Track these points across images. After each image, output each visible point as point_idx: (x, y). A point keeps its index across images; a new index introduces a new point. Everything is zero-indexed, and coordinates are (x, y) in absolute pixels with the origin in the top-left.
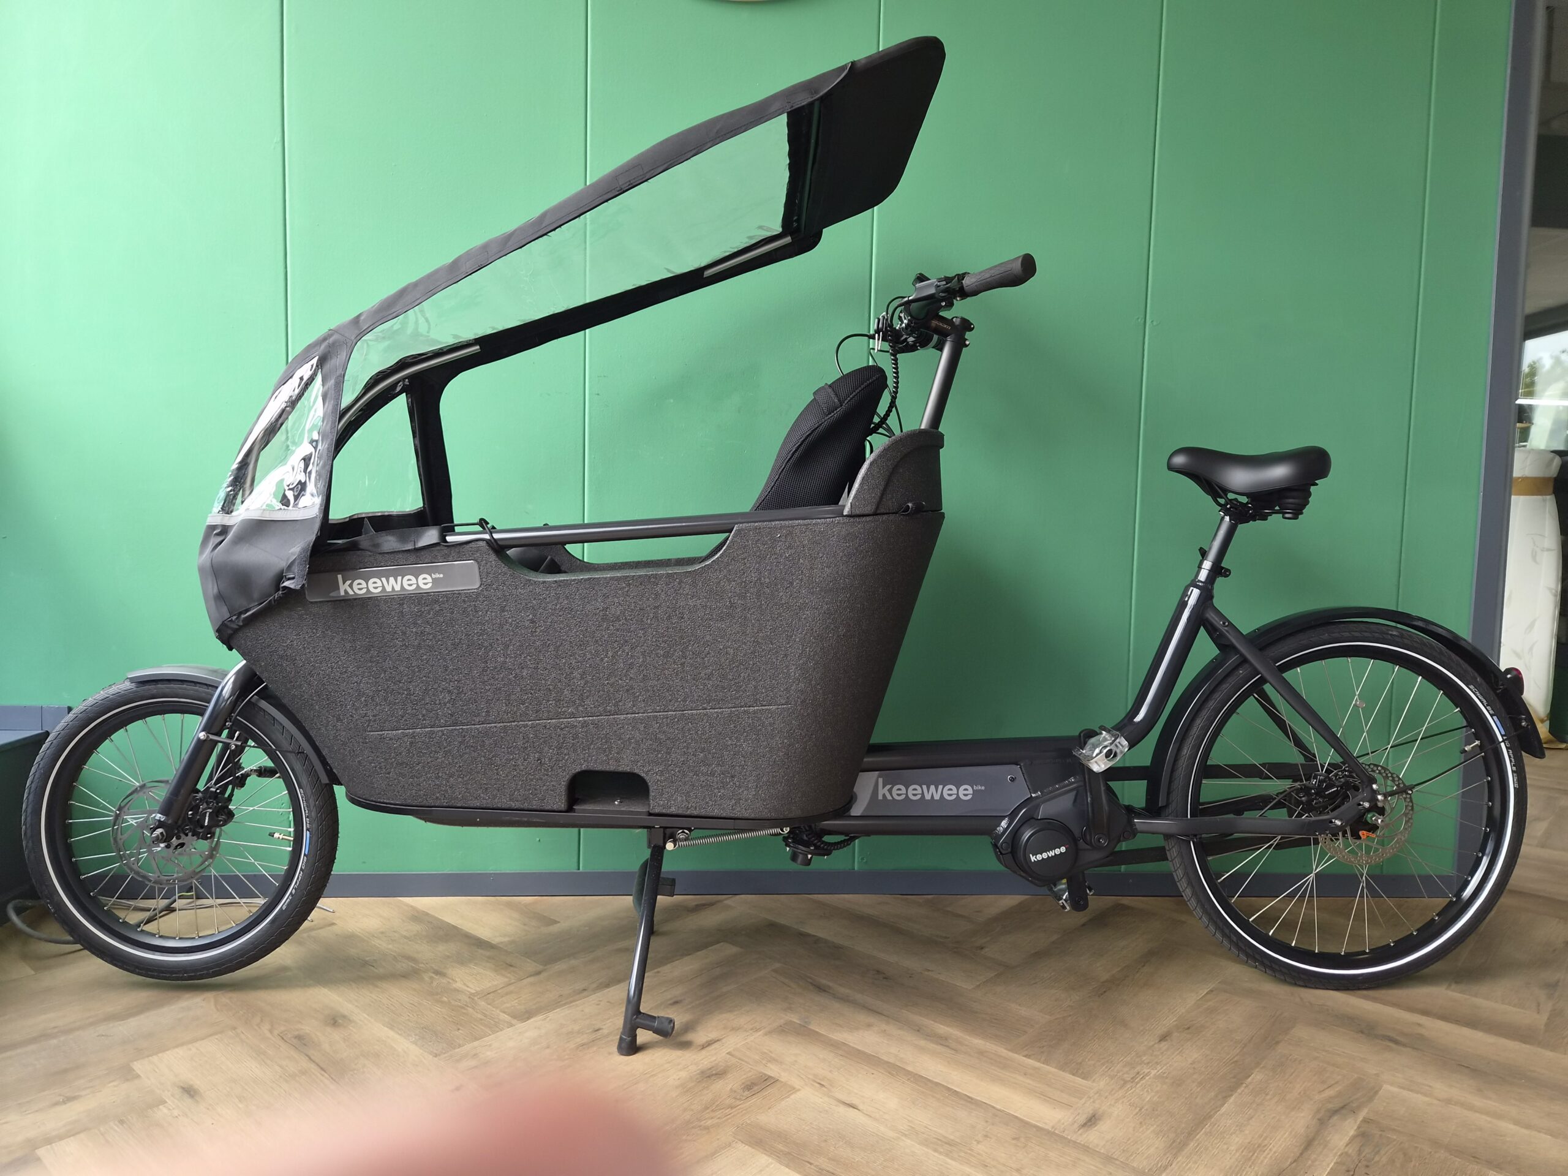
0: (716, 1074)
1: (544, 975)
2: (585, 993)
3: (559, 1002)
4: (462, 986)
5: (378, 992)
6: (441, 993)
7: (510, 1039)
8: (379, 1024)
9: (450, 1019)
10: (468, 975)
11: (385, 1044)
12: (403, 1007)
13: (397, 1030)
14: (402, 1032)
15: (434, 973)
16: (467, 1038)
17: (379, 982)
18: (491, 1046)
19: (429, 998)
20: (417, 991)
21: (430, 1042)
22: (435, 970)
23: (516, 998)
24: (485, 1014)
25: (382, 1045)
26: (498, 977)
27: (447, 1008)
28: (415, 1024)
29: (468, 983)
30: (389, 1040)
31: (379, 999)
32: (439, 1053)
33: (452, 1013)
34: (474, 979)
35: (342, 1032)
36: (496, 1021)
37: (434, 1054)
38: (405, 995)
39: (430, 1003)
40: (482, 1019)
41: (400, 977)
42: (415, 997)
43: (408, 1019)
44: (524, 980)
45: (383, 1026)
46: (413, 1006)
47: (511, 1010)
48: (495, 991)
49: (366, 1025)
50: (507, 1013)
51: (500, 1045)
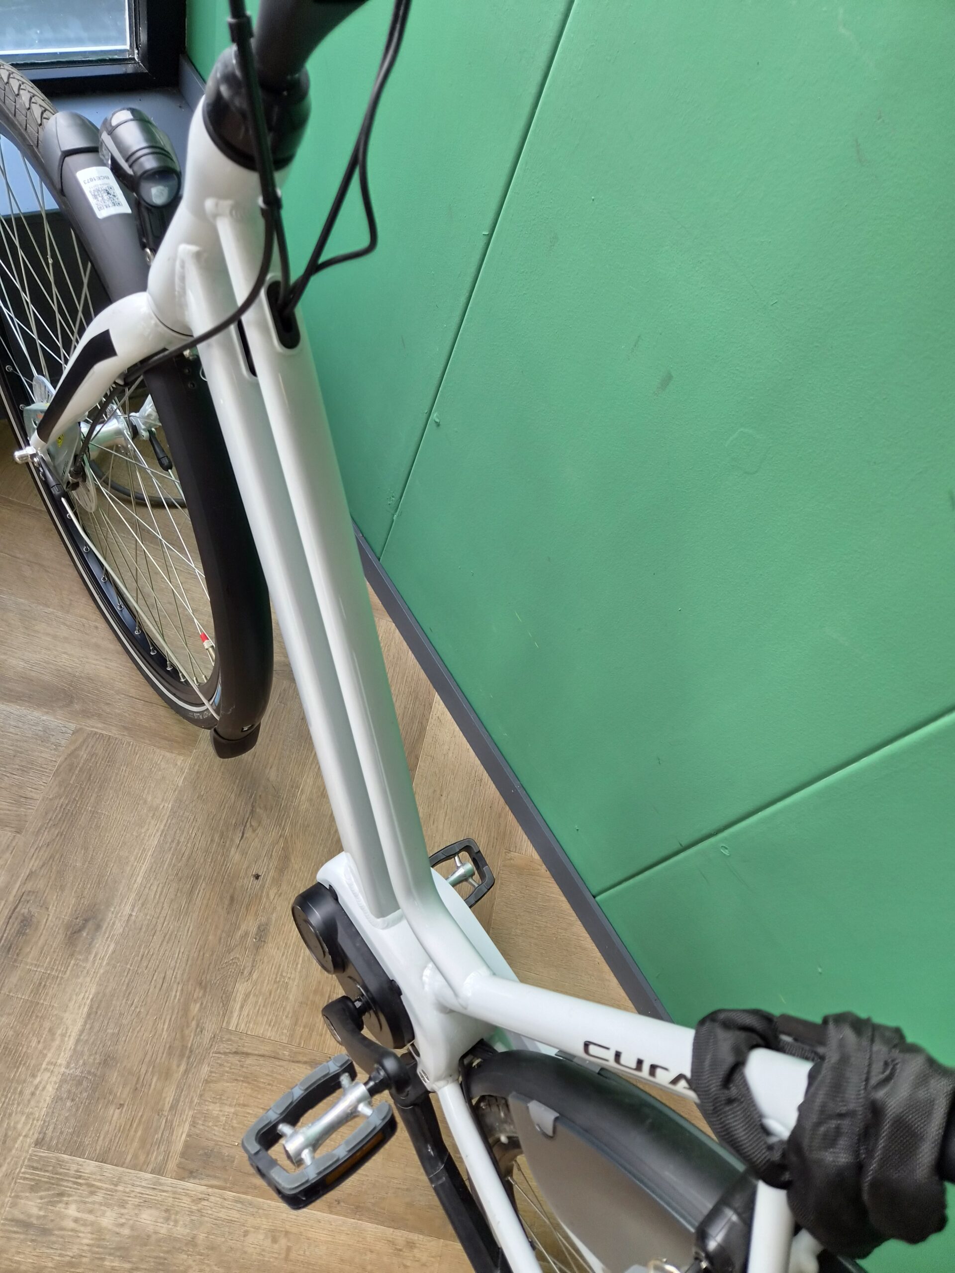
4: (240, 998)
5: (178, 908)
6: (208, 990)
7: (122, 1204)
8: (93, 991)
9: (143, 1071)
10: (274, 977)
11: (45, 1048)
12: (150, 978)
13: (88, 1026)
14: (86, 1038)
15: (259, 928)
16: (100, 1142)
17: (204, 884)
18: (92, 1193)
19: (190, 987)
20: (202, 953)
21: (73, 1100)
22: (269, 919)
23: (239, 1105)
24: (178, 1101)
25: (40, 1046)
26: (288, 1022)
27: (174, 1034)
28: (113, 1034)
29: (252, 999)
30: (57, 1042)
31: (160, 926)
32: (47, 1139)
33: (163, 1054)
34: (268, 994)
35: (57, 962)
36: (166, 1134)
37: (41, 1136)
38: (182, 950)
39: (176, 1000)
40: (162, 1110)
41: (228, 898)
42: (184, 965)
43: (121, 1014)
44: (297, 1064)
45: (92, 1000)
46: (159, 986)
47: (202, 1127)
48: (247, 1054)
49: (85, 977)
50: (192, 1129)
51: (101, 1204)
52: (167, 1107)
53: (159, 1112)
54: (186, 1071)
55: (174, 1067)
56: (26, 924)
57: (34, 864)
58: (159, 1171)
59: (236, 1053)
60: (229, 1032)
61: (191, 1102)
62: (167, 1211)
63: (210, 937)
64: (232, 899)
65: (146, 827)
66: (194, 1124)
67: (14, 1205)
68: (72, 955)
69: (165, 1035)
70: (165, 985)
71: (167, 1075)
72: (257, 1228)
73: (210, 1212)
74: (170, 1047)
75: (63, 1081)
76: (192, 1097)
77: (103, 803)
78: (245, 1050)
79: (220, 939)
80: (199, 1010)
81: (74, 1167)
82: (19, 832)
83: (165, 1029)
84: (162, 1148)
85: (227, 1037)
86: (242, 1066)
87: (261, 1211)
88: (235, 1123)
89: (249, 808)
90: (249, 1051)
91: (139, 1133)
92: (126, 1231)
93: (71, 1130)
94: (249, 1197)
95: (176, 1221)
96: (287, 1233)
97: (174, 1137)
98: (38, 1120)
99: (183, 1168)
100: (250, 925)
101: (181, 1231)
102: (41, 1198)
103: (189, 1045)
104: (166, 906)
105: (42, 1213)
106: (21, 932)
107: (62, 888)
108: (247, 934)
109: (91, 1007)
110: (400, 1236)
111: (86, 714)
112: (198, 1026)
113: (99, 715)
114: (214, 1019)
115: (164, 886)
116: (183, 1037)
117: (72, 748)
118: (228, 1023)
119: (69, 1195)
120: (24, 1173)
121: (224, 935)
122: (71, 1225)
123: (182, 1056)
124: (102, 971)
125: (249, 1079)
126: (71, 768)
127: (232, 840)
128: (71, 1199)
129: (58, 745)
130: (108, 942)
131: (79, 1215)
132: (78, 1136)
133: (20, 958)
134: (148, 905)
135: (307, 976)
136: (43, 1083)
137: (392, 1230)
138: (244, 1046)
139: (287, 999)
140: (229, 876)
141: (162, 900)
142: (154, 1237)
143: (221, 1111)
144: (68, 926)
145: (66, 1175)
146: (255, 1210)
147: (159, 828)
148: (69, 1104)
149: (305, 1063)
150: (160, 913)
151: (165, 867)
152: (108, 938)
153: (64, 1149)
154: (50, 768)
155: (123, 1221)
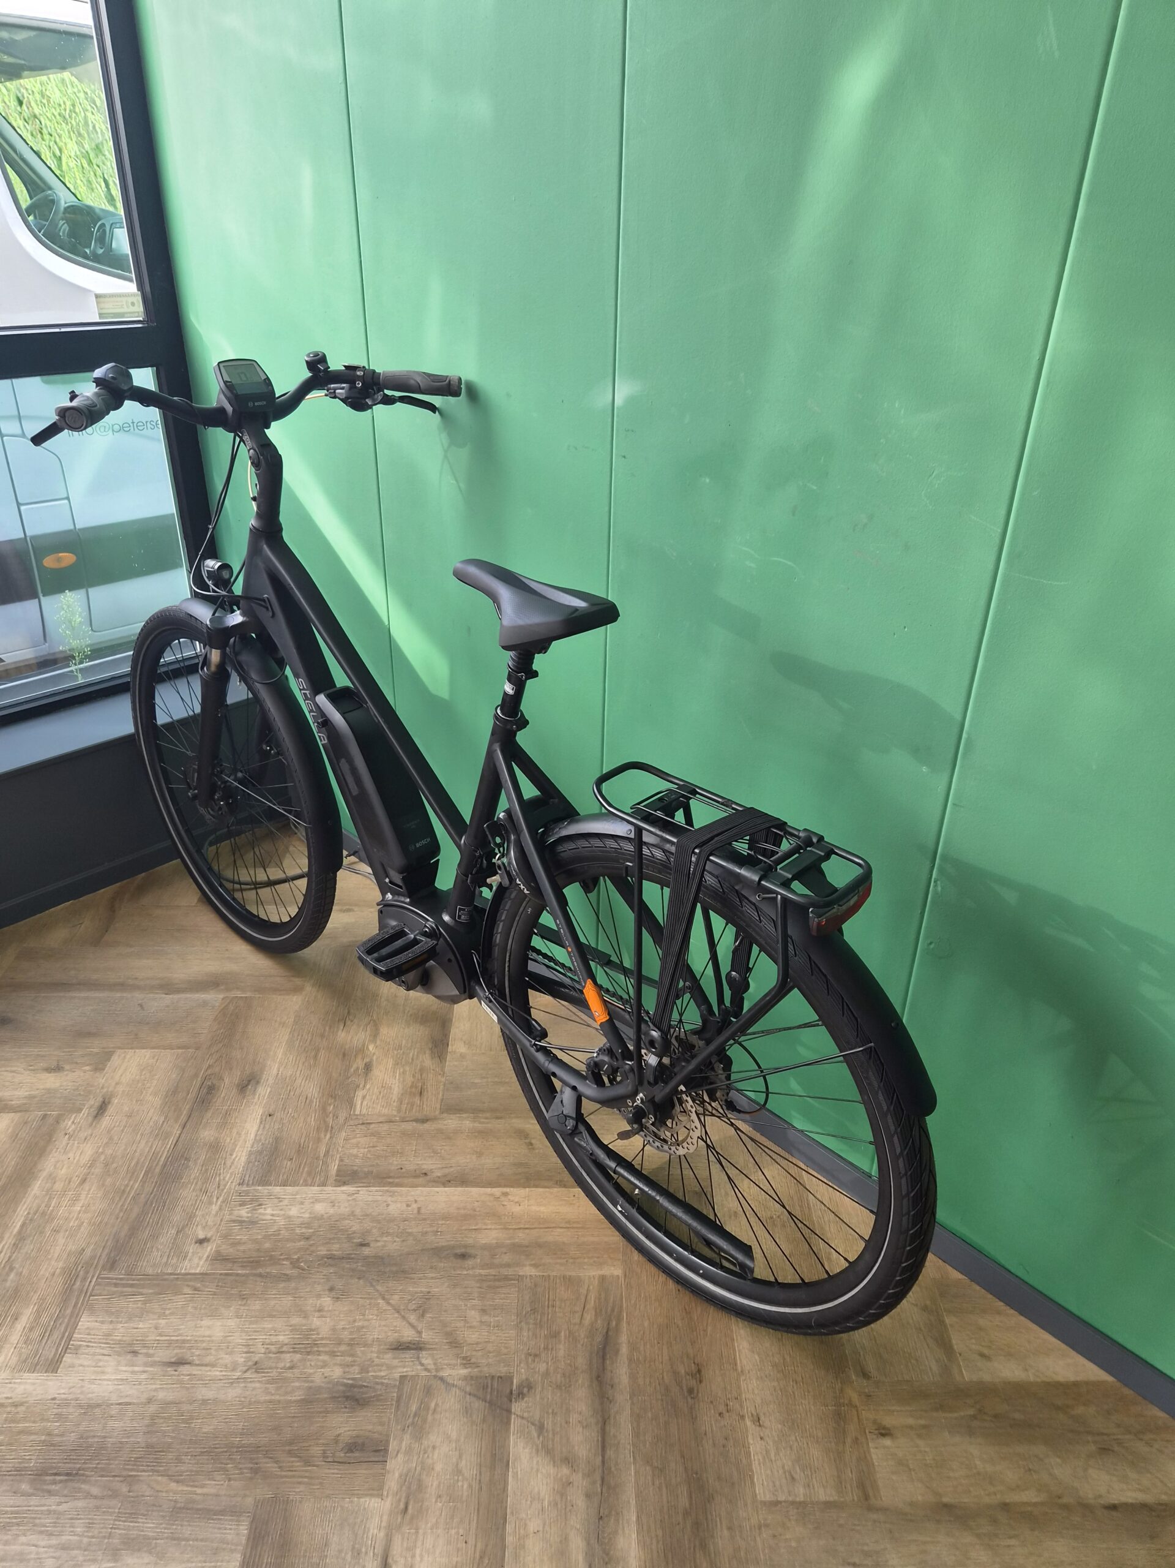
0: (357, 1400)
1: (426, 1126)
2: (421, 1180)
3: (390, 1177)
4: (360, 1098)
5: (308, 1065)
6: (338, 1098)
7: (302, 1203)
8: (261, 1111)
9: (302, 1141)
10: (381, 1085)
11: (235, 1141)
12: (297, 1099)
13: (262, 1128)
14: (261, 1133)
16: (281, 1178)
17: (323, 1052)
18: (281, 1201)
19: (325, 1099)
20: (329, 1082)
24: (329, 1152)
27: (319, 1122)
29: (368, 1097)
30: (243, 1138)
31: (298, 1075)
32: (245, 1182)
33: (314, 1132)
34: (379, 1093)
35: (235, 1102)
36: (324, 1168)
37: (241, 1181)
38: (316, 1083)
39: (317, 1107)
42: (318, 1090)
43: (282, 1119)
44: (406, 1123)
45: (261, 1115)
46: (304, 1102)
47: (347, 1161)
48: (371, 1123)
49: (254, 1106)
51: (287, 1205)
52: (322, 1155)
53: (318, 1158)
54: (331, 1137)
55: (323, 1136)
56: (212, 1089)
57: (210, 1062)
58: (324, 1184)
59: (363, 1124)
60: (357, 1115)
61: (338, 1150)
62: (332, 1202)
63: (334, 1074)
64: (344, 1055)
65: (279, 1032)
66: (341, 1160)
67: (230, 1215)
68: (244, 1098)
69: (313, 1123)
70: (308, 1101)
71: (319, 1140)
73: (361, 1199)
74: (317, 1128)
75: (250, 1153)
77: (249, 1026)
78: (369, 1121)
79: (340, 1074)
80: (334, 1108)
81: (266, 1191)
82: (197, 1049)
83: (313, 1121)
84: (323, 1174)
85: (355, 1117)
86: (368, 1129)
88: (369, 1156)
89: (346, 1011)
91: (306, 1169)
92: (307, 1215)
93: (261, 1175)
95: (339, 1207)
97: (330, 1167)
98: (238, 1174)
99: (339, 1182)
100: (359, 1063)
101: (343, 1210)
102: (248, 1208)
103: (330, 1125)
104: (300, 1065)
105: (250, 1215)
106: (208, 1093)
107: (231, 1069)
108: (358, 1068)
109: (261, 1119)
110: (497, 1191)
111: (228, 990)
112: (334, 1116)
113: (237, 988)
114: (344, 1111)
116: (325, 1122)
117: (223, 1006)
118: (354, 1111)
121: (342, 1071)
122: (270, 1217)
123: (326, 1131)
124: (264, 1101)
125: (372, 1135)
126: (224, 1015)
127: (338, 1028)
128: (267, 1206)
129: (213, 1007)
130: (266, 1088)
131: (272, 1212)
132: (266, 1177)
133: (211, 1104)
134: (289, 1067)
135: (404, 1081)
136: (238, 1157)
137: (491, 1189)
138: (367, 1120)
139: (392, 1094)
140: (339, 1045)
141: (297, 1063)
142: (325, 1216)
143: (358, 1152)
144: (238, 1085)
145: (262, 1196)
147: (288, 1031)
148: (256, 1163)
149: (411, 1121)
150: (297, 1069)
151: (296, 1048)
152: (265, 1086)
153: (257, 1184)
154: (211, 1017)
155: (304, 1211)
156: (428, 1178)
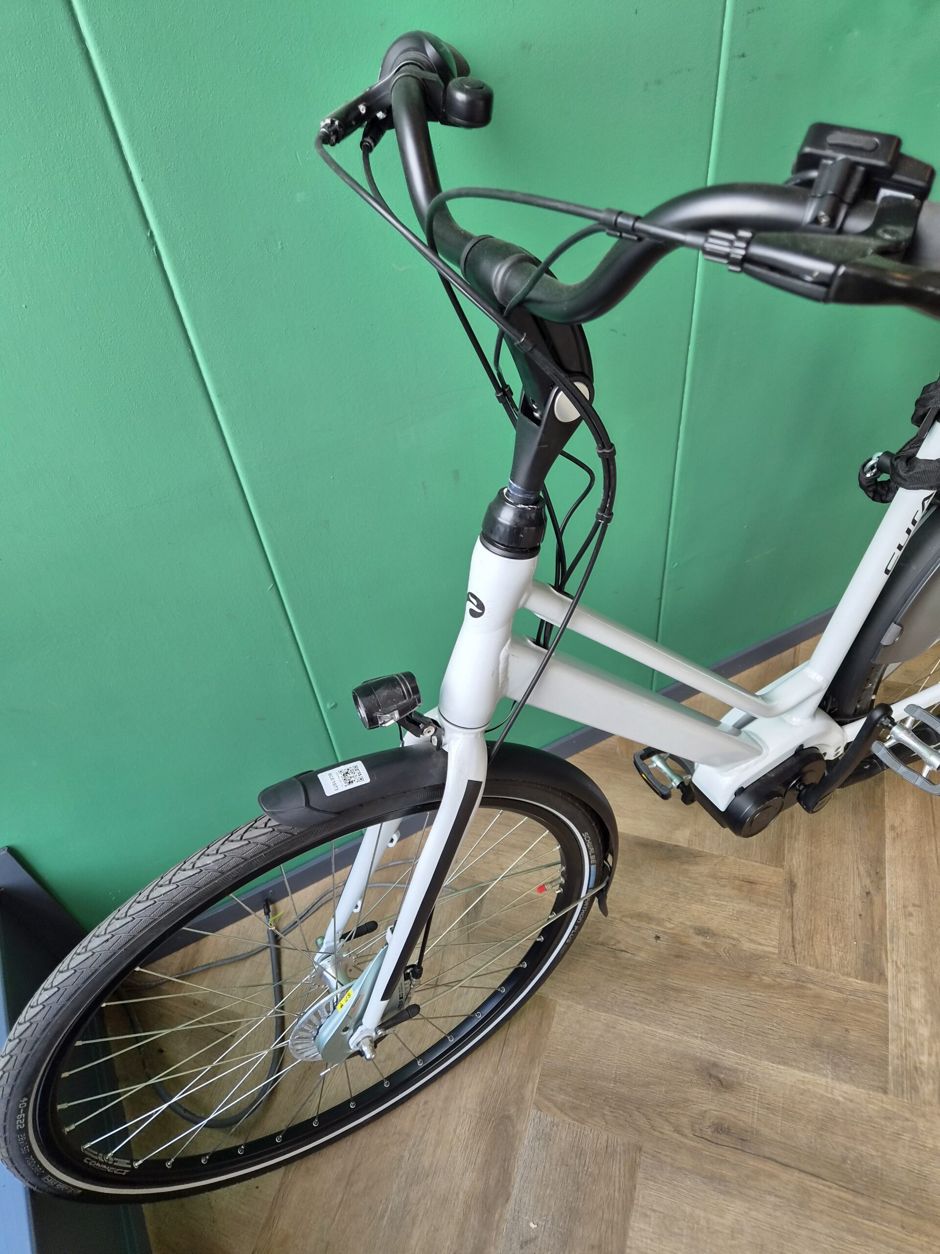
2: (877, 899)
4: (753, 946)
5: (691, 1000)
6: (752, 971)
7: (912, 1022)
8: (766, 1063)
9: (817, 1015)
10: (734, 921)
11: (816, 1097)
12: (749, 1017)
13: (794, 1064)
14: (803, 1064)
15: (698, 934)
16: (875, 1043)
17: (669, 980)
18: (910, 1045)
19: (751, 985)
20: (724, 978)
21: (850, 1069)
22: (691, 927)
23: (829, 942)
24: (835, 987)
25: (815, 1100)
26: (766, 910)
27: (788, 994)
28: (797, 1043)
29: (753, 937)
30: (810, 1087)
31: (707, 1013)
32: (881, 1085)
33: (804, 1002)
34: (748, 926)
35: (748, 1096)
36: (860, 995)
37: (879, 1090)
38: (724, 993)
39: (763, 995)
40: (844, 998)
41: (677, 959)
42: (736, 991)
43: (780, 1038)
44: (794, 903)
45: (773, 1063)
46: (754, 1010)
47: (849, 968)
48: (793, 938)
49: (756, 1071)
50: (852, 975)
51: (916, 1038)
52: (841, 995)
53: (846, 1001)
54: (813, 983)
55: (812, 992)
56: (720, 1128)
57: (667, 1129)
58: (885, 997)
59: (794, 947)
61: (834, 978)
62: (910, 990)
63: (711, 971)
64: (677, 956)
65: (625, 1033)
66: (848, 974)
67: (930, 1104)
68: (740, 1084)
69: (789, 1001)
70: (754, 1005)
71: (817, 997)
72: (906, 927)
73: (904, 959)
74: (798, 997)
75: (837, 1078)
76: (830, 977)
77: (605, 1074)
78: (790, 940)
79: (711, 964)
80: (768, 976)
81: (896, 1061)
82: (638, 1149)
83: (786, 1002)
84: (869, 996)
85: (783, 954)
86: (802, 942)
87: (895, 924)
88: (842, 945)
89: (601, 947)
90: (791, 937)
91: (862, 1014)
92: (929, 1017)
93: (872, 1067)
94: (888, 933)
95: (915, 982)
96: (905, 907)
97: (860, 988)
98: (869, 1094)
99: (880, 980)
100: (697, 941)
101: (920, 979)
102: (921, 1083)
103: (795, 982)
104: (689, 1010)
105: (931, 1081)
106: (729, 1133)
107: (687, 1100)
108: (704, 944)
109: (779, 1063)
110: (889, 835)
111: (520, 1101)
112: (779, 977)
113: (521, 1087)
114: (772, 964)
115: (674, 1013)
116: (788, 988)
117: (554, 1109)
118: (773, 954)
119: (915, 1062)
120: (907, 1100)
121: (707, 961)
122: (933, 1058)
123: (802, 987)
124: (750, 1058)
125: (811, 938)
126: (574, 1108)
127: (629, 959)
128: (917, 1061)
129: (553, 1124)
130: (726, 1055)
131: (926, 1053)
132: (874, 1061)
133: (749, 1129)
134: (692, 1024)
135: (730, 897)
136: (842, 1093)
137: (886, 840)
138: (788, 941)
139: (749, 911)
140: (659, 960)
141: (685, 1013)
142: (928, 997)
143: (835, 956)
144: (717, 1091)
145: (902, 1066)
146: (895, 928)
147: (624, 1022)
148: (854, 1072)
149: (792, 897)
150: (696, 1013)
151: (658, 1013)
152: (723, 1055)
153: (885, 1071)
154: (576, 1128)
155: (923, 1021)
156: (872, 892)
